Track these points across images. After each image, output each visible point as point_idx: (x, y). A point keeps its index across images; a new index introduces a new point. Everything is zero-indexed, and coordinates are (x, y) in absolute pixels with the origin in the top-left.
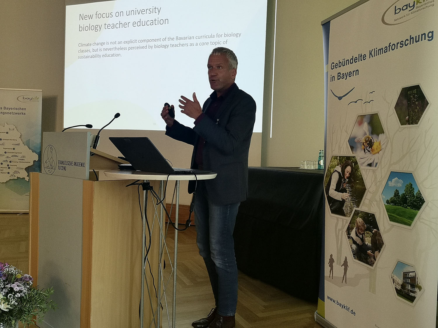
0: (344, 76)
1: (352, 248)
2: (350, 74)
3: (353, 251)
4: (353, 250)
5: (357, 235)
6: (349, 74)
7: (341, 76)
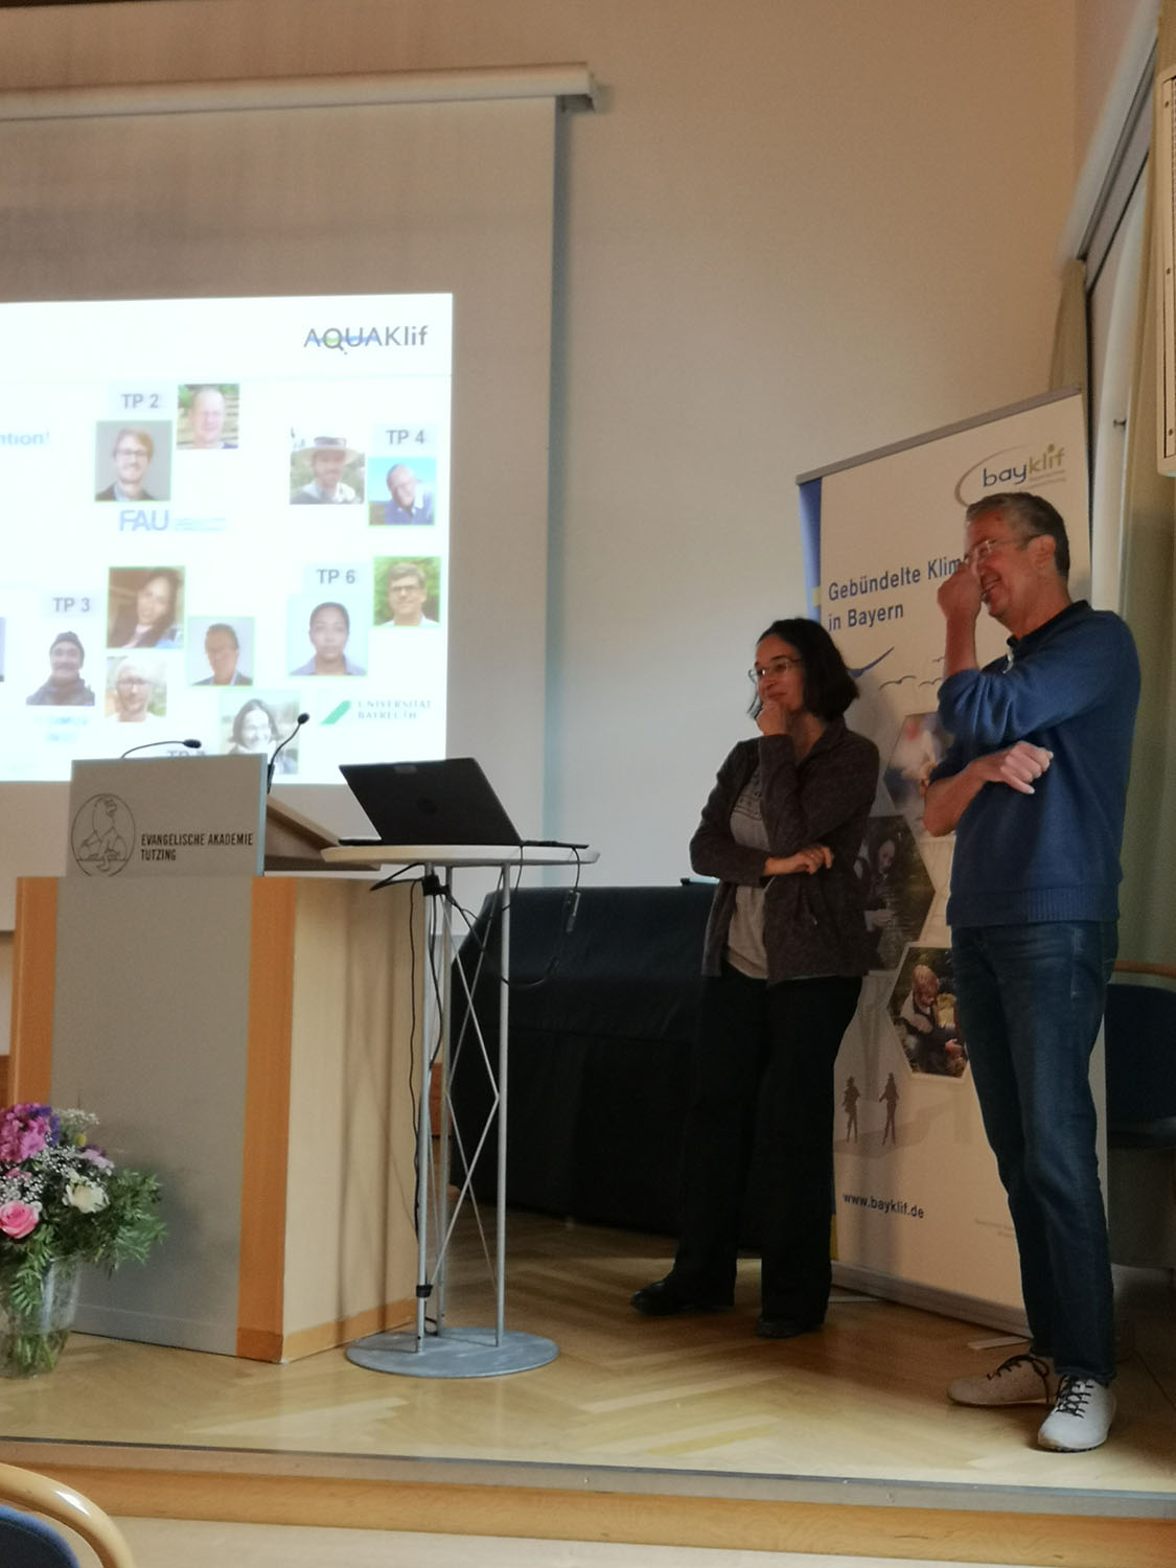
0: (865, 618)
1: (905, 1046)
2: (882, 614)
3: (909, 1053)
4: (909, 1050)
5: (917, 1010)
6: (879, 615)
7: (858, 618)
